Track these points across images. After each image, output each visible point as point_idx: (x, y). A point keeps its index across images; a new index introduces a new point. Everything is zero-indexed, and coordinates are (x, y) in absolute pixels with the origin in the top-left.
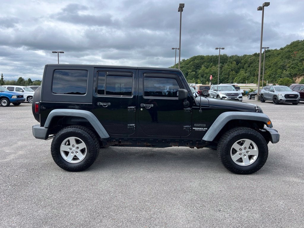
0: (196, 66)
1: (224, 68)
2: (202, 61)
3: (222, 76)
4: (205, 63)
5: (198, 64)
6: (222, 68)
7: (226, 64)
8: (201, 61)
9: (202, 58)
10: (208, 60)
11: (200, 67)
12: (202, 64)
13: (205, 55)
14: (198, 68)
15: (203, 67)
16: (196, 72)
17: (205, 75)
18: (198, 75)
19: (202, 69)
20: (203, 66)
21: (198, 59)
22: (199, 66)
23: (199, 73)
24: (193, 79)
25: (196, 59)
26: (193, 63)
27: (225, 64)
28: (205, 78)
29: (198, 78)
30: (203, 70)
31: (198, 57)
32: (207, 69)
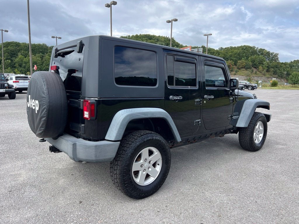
0: (11, 53)
1: (45, 59)
2: (18, 48)
3: (44, 67)
4: (22, 51)
5: (13, 51)
6: (43, 59)
7: (47, 54)
8: (16, 49)
9: (17, 44)
10: (26, 48)
11: (16, 55)
12: (19, 52)
13: (21, 42)
14: (14, 55)
15: (20, 56)
16: (12, 60)
17: (24, 65)
18: (15, 64)
19: (19, 57)
20: (19, 54)
21: (12, 46)
22: (14, 54)
23: (16, 62)
24: (9, 68)
25: (10, 45)
26: (6, 49)
27: (45, 54)
28: (24, 67)
29: (15, 67)
30: (20, 59)
31: (11, 43)
32: (25, 58)
